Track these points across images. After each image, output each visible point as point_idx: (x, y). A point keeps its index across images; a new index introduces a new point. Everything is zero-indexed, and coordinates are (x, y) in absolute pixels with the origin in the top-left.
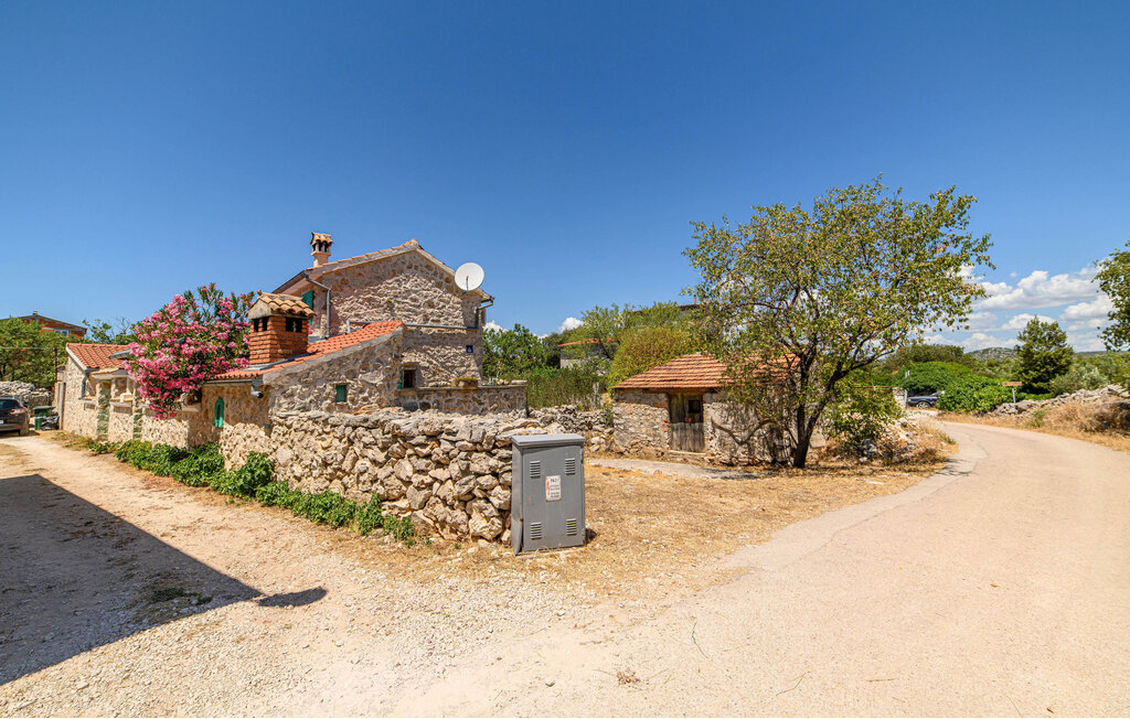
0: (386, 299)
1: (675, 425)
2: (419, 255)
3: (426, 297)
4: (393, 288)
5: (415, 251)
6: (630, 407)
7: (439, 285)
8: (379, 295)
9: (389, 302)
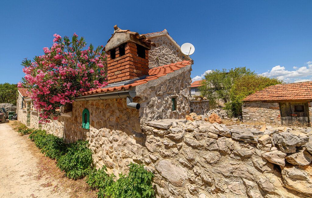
0: (156, 57)
1: (284, 118)
2: (167, 37)
3: (170, 58)
4: (158, 52)
5: (166, 35)
6: (253, 109)
7: (174, 53)
8: (153, 55)
9: (157, 59)
